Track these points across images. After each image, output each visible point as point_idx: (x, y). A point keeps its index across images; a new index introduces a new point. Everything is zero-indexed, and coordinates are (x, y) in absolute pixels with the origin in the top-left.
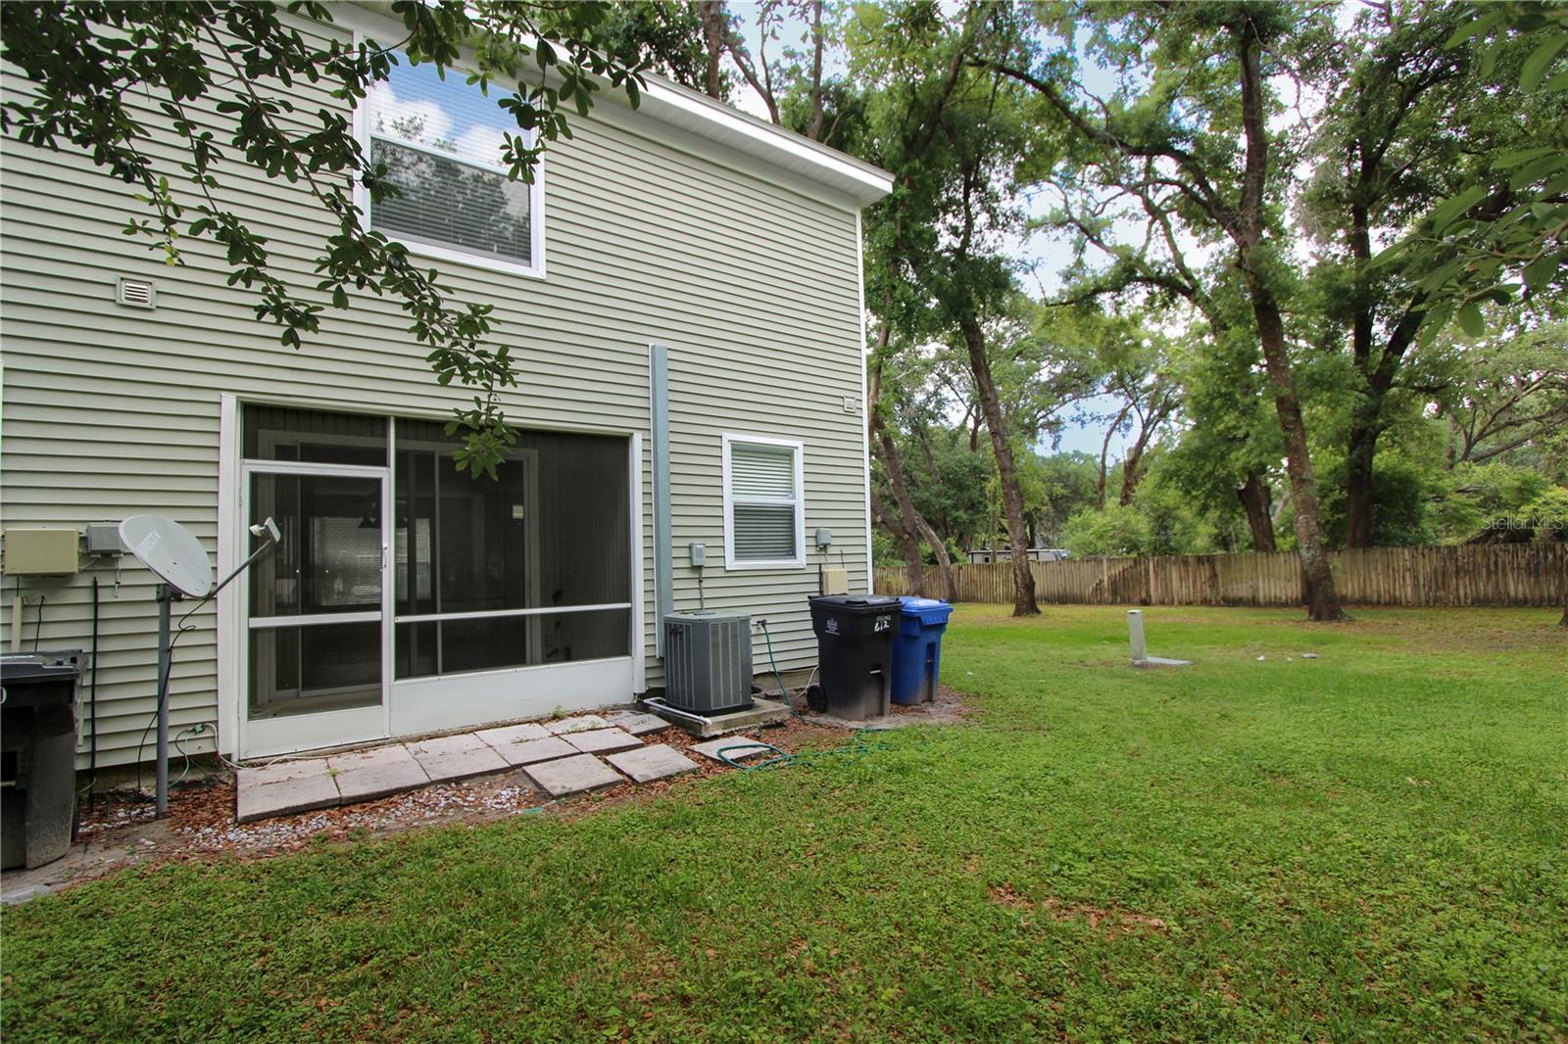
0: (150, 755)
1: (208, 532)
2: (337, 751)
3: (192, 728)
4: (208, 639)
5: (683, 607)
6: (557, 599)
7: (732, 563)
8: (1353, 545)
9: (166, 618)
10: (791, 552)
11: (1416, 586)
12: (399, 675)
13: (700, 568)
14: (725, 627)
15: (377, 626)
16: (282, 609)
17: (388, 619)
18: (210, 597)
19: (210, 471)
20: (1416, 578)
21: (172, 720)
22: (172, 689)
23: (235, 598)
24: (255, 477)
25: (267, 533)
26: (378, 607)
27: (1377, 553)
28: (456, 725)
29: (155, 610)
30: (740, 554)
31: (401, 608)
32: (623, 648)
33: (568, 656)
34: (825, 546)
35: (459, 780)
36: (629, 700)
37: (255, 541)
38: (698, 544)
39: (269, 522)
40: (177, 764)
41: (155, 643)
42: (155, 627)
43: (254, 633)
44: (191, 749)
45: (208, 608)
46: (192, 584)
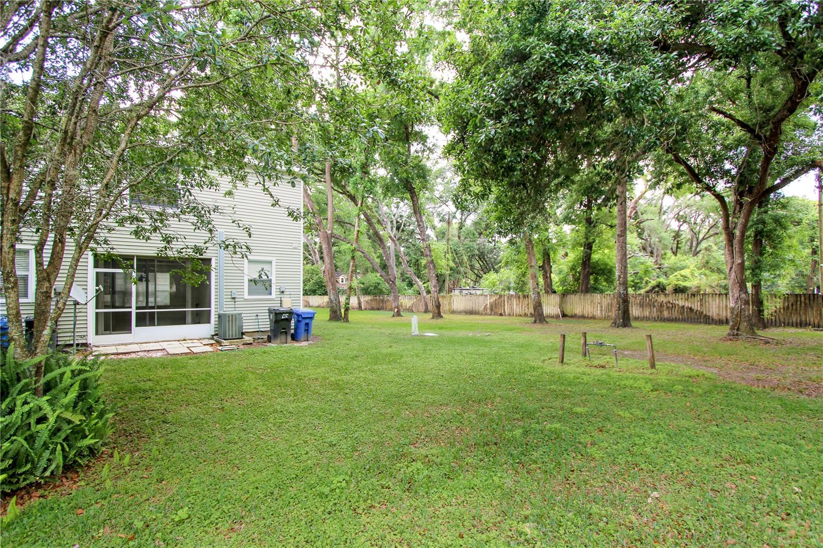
0: (72, 342)
1: (85, 287)
2: (119, 345)
3: (81, 336)
4: (85, 314)
5: (228, 309)
6: (197, 306)
7: (246, 296)
8: (582, 292)
9: (75, 309)
10: (270, 294)
11: (601, 310)
12: (136, 326)
13: (234, 298)
14: (232, 316)
15: (130, 312)
16: (106, 307)
17: (134, 311)
18: (86, 304)
19: (85, 272)
20: (602, 307)
21: (77, 334)
22: (77, 326)
23: (92, 304)
24: (97, 273)
25: (100, 289)
26: (131, 307)
27: (588, 296)
28: (153, 340)
29: (73, 307)
30: (250, 294)
31: (137, 308)
32: (208, 321)
33: (199, 323)
34: (283, 292)
35: (148, 351)
36: (210, 336)
37: (97, 291)
38: (234, 291)
39: (100, 286)
40: (78, 345)
41: (73, 315)
42: (73, 311)
43: (97, 313)
44: (81, 342)
45: (85, 307)
46: (82, 301)
